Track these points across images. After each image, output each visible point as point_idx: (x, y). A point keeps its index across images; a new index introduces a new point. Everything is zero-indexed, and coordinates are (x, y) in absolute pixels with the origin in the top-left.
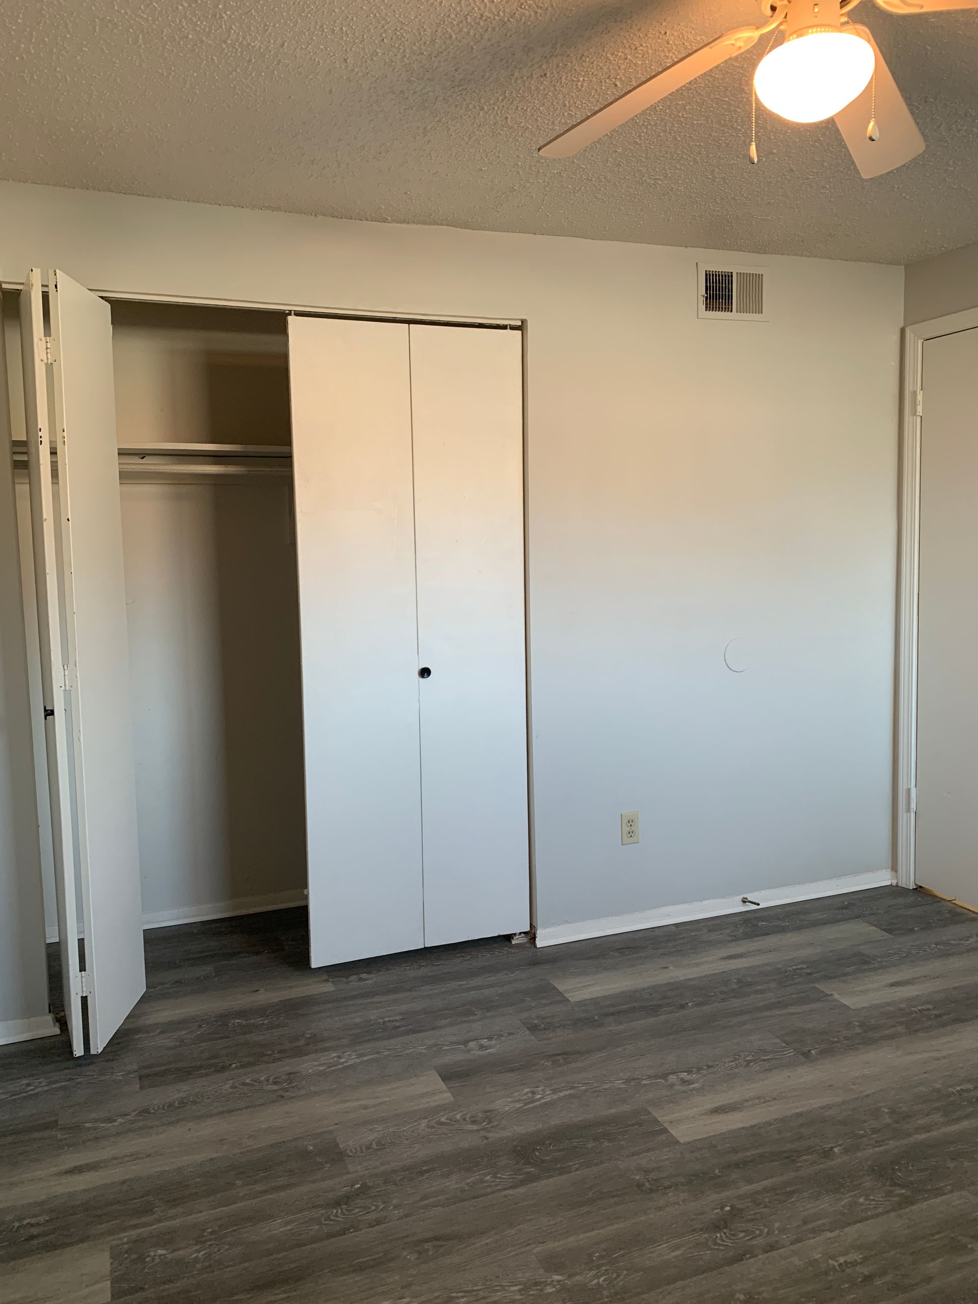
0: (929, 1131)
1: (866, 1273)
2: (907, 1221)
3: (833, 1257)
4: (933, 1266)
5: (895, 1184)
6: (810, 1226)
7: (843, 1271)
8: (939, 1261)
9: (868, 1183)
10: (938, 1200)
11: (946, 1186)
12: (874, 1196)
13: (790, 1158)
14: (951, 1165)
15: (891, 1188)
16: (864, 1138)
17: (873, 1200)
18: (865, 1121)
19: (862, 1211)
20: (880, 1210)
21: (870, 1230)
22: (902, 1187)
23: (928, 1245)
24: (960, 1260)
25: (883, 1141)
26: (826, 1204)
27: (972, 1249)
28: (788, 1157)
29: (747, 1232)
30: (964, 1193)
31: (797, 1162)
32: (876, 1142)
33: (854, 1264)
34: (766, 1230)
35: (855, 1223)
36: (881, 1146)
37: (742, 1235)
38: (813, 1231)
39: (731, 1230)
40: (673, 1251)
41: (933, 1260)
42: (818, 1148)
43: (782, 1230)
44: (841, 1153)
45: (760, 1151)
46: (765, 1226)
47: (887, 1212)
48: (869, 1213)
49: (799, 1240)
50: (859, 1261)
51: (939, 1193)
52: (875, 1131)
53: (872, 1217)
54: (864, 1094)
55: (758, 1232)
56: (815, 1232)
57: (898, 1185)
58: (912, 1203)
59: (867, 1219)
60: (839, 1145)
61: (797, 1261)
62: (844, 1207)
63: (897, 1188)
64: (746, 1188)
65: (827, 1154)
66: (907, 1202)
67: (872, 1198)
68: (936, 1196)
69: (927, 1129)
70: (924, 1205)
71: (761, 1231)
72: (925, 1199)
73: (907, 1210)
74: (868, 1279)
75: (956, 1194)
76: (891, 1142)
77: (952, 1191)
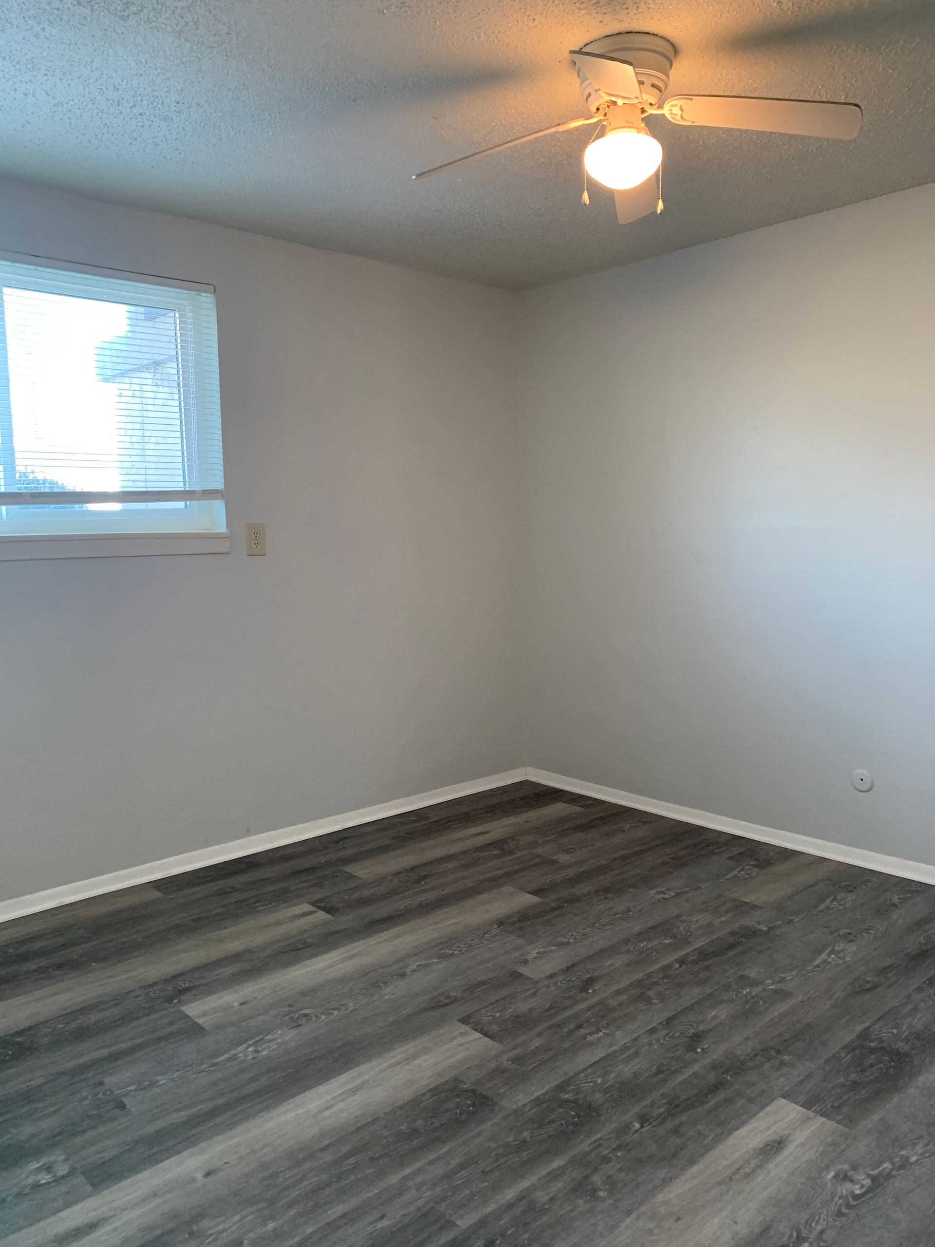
0: (550, 1173)
1: (582, 1030)
2: (559, 1071)
3: (608, 1034)
4: (537, 1042)
5: (575, 1101)
6: (631, 1051)
7: (597, 1028)
8: (533, 1048)
9: (598, 1098)
10: (536, 1095)
11: (530, 1110)
12: (590, 1086)
13: (676, 1106)
14: (526, 1135)
15: (577, 1097)
16: (614, 1146)
17: (589, 1082)
18: (620, 1170)
19: (597, 1072)
20: (582, 1075)
21: (585, 1058)
22: (567, 1101)
23: (542, 1057)
24: (516, 1052)
25: (595, 1148)
26: (627, 1070)
27: (509, 1061)
28: (678, 1106)
29: (673, 1037)
30: (515, 1106)
31: (666, 1103)
32: (600, 1145)
33: (591, 1034)
34: (662, 1041)
35: (599, 1061)
36: (596, 1141)
37: (677, 1034)
38: (628, 1048)
39: (686, 1036)
40: (715, 1015)
41: (537, 1047)
42: (654, 1123)
43: (650, 1044)
44: (631, 1124)
45: (706, 1107)
46: (662, 1044)
47: (577, 1074)
48: (590, 1071)
49: (635, 1039)
50: (589, 1036)
51: (537, 1102)
52: (606, 1160)
53: (586, 1069)
54: (634, 1215)
55: (667, 1039)
56: (626, 1048)
57: (571, 1101)
58: (556, 1088)
59: (590, 1066)
60: (636, 1131)
61: (632, 1027)
62: (612, 1072)
63: (572, 1098)
64: (696, 1068)
65: (644, 1119)
66: (562, 1087)
67: (591, 1084)
68: (537, 1099)
69: (553, 1176)
70: (547, 1087)
71: (665, 1040)
72: (547, 1093)
73: (560, 1081)
74: (580, 1027)
75: (520, 1104)
76: (588, 1149)
77: (525, 1105)
